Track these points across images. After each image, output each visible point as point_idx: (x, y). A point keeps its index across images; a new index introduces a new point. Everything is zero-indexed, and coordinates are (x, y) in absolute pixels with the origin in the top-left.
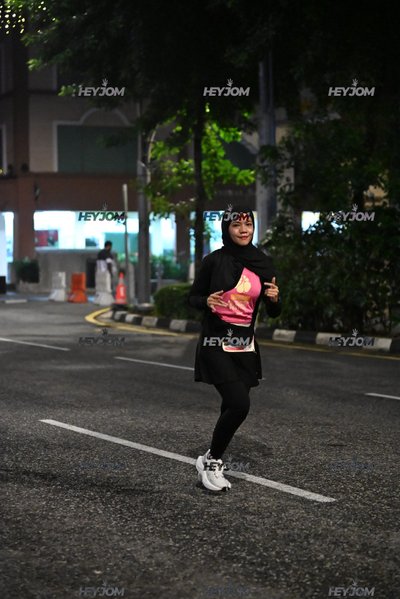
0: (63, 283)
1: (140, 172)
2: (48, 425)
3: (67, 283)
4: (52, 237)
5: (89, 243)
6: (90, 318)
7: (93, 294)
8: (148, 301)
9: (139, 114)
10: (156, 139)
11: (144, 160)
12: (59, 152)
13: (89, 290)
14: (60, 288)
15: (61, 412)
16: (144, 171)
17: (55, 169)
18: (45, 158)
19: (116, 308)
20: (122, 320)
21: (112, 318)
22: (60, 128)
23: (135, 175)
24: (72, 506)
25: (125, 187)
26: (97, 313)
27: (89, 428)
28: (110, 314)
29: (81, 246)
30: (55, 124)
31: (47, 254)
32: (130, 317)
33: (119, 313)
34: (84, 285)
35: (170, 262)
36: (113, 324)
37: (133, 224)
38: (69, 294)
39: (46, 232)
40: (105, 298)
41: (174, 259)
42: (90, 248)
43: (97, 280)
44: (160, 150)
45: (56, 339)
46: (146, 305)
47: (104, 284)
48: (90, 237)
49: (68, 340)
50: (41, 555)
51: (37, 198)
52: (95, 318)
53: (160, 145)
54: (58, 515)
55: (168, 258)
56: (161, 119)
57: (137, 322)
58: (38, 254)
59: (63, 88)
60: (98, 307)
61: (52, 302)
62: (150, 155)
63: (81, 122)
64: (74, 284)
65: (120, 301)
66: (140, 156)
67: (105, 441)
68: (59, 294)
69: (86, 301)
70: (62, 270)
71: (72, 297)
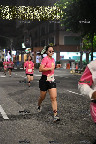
0: (65, 65)
1: (81, 45)
2: (69, 92)
3: (66, 65)
4: (63, 57)
5: (70, 58)
6: (71, 72)
7: (71, 68)
8: (82, 69)
9: (81, 34)
10: (84, 39)
11: (82, 43)
12: (65, 40)
13: (70, 67)
14: (65, 66)
15: (70, 89)
16: (82, 45)
17: (64, 44)
18: (62, 42)
19: (76, 70)
20: (77, 72)
21: (75, 72)
22: (65, 37)
23: (80, 46)
24: (77, 106)
25: (78, 48)
26: (72, 71)
27: (76, 92)
28: (74, 71)
29: (68, 59)
30: (64, 36)
31: (62, 60)
32: (79, 72)
33: (76, 71)
34: (69, 66)
35: (85, 62)
36: (75, 73)
37: (79, 55)
38: (66, 67)
39: (62, 56)
40: (73, 68)
41: (86, 61)
42: (70, 59)
43: (72, 65)
44: (85, 41)
45: (65, 76)
46: (82, 70)
47: (73, 66)
48: (70, 57)
49: (68, 76)
50: (74, 115)
51: (60, 50)
52: (72, 72)
53: (85, 40)
54: (75, 108)
55: (85, 61)
56: (85, 35)
57: (80, 73)
58: (61, 60)
59: (67, 30)
60: (72, 70)
61: (63, 69)
62: (83, 42)
63: (69, 36)
64: (67, 66)
65: (77, 69)
66: (81, 42)
67: (80, 95)
68: (65, 68)
69: (70, 69)
70: (65, 63)
71: (67, 68)
